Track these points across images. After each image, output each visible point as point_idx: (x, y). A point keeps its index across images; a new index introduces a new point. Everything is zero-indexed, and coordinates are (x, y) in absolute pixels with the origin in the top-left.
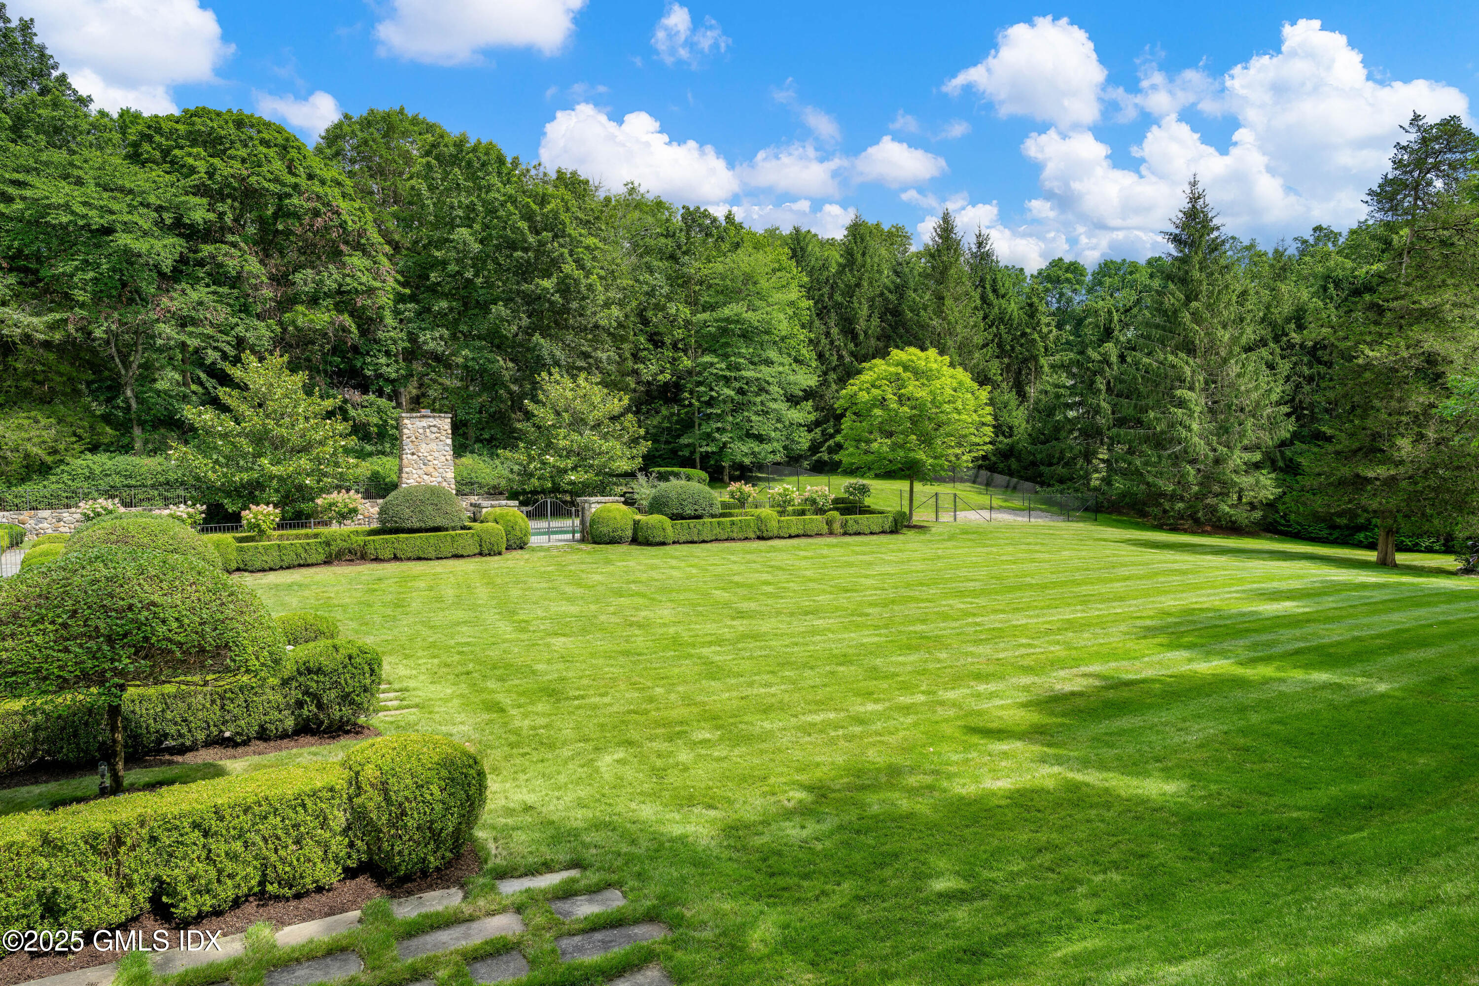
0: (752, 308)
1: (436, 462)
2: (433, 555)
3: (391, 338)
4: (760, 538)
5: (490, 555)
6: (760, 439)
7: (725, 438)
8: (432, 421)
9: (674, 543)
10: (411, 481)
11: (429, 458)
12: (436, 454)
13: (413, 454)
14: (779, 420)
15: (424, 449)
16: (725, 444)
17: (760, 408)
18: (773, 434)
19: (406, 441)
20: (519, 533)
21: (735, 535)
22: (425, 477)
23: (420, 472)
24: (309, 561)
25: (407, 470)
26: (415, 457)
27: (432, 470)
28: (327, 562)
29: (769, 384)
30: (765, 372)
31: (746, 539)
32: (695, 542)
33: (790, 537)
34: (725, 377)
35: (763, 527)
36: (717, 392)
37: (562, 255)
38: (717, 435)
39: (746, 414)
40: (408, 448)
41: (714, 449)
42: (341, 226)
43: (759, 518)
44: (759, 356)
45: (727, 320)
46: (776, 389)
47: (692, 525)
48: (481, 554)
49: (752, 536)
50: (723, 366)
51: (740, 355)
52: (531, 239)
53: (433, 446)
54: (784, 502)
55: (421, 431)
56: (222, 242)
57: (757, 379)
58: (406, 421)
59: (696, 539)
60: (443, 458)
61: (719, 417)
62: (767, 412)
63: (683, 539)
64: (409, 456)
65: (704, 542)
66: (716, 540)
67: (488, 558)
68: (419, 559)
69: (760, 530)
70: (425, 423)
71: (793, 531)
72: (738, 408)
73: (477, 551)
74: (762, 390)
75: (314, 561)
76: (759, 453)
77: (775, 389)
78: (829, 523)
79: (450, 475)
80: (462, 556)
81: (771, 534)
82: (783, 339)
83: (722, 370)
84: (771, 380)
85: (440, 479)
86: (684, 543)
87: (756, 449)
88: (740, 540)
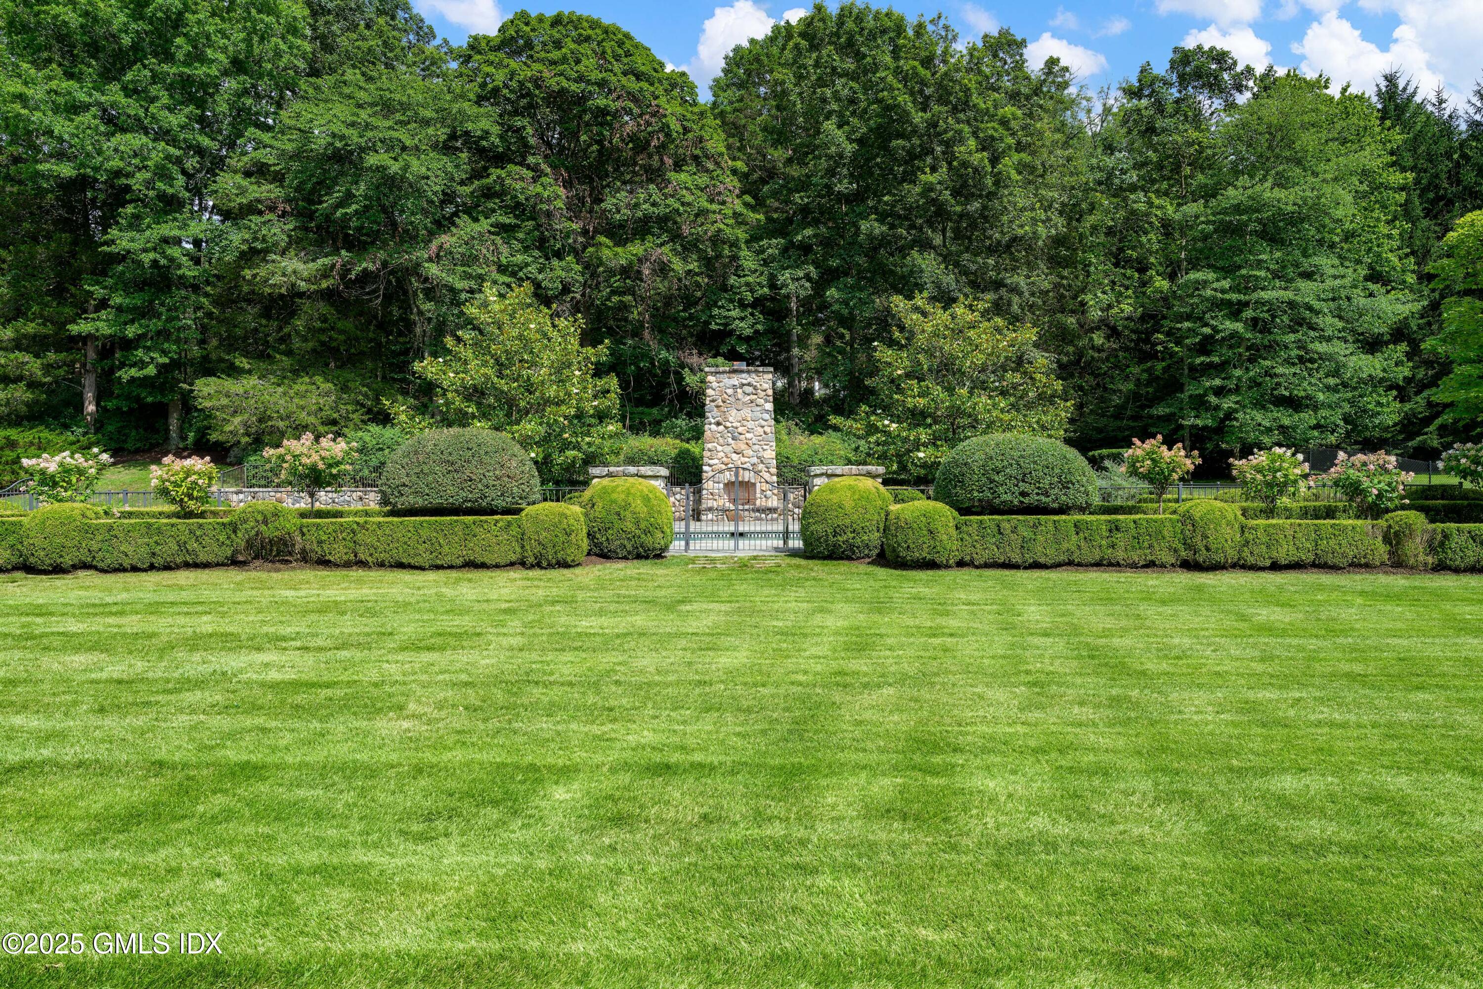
0: (1282, 182)
1: (749, 436)
2: (425, 558)
3: (748, 284)
4: (1189, 566)
5: (539, 565)
6: (1294, 404)
7: (1227, 404)
8: (745, 378)
9: (961, 564)
10: (716, 461)
11: (740, 430)
12: (750, 424)
13: (718, 424)
14: (1336, 373)
15: (733, 416)
16: (1229, 415)
17: (1295, 353)
18: (1321, 397)
19: (709, 405)
20: (629, 526)
21: (1120, 555)
22: (735, 457)
23: (728, 449)
24: (202, 558)
25: (709, 446)
26: (721, 428)
27: (744, 447)
28: (234, 562)
29: (1317, 313)
30: (1307, 291)
31: (1151, 565)
32: (1015, 567)
33: (1275, 567)
34: (1229, 303)
35: (1200, 545)
36: (1214, 328)
37: (959, 132)
38: (1213, 399)
39: (1268, 363)
40: (712, 415)
41: (1209, 422)
42: (661, 130)
43: (1187, 518)
44: (1297, 265)
45: (1237, 209)
46: (1329, 320)
47: (1006, 526)
48: (523, 564)
49: (1168, 558)
50: (1226, 284)
51: (1259, 264)
52: (918, 118)
53: (746, 412)
54: (1269, 485)
55: (730, 391)
56: (521, 164)
57: (1292, 304)
58: (710, 378)
59: (1016, 558)
60: (761, 430)
61: (1221, 368)
62: (1312, 361)
63: (982, 556)
64: (713, 427)
65: (1036, 566)
66: (1070, 563)
67: (536, 573)
68: (401, 566)
69: (1188, 546)
70: (735, 380)
71: (1284, 553)
72: (1256, 353)
73: (513, 558)
74: (1298, 323)
75: (211, 558)
76: (1294, 428)
77: (1329, 322)
78: (1393, 539)
79: (770, 454)
80: (483, 566)
81: (1219, 558)
82: (1349, 236)
83: (1223, 291)
84: (1316, 305)
85: (755, 460)
86: (986, 566)
87: (1286, 422)
88: (1134, 566)
